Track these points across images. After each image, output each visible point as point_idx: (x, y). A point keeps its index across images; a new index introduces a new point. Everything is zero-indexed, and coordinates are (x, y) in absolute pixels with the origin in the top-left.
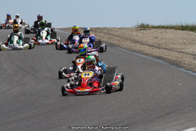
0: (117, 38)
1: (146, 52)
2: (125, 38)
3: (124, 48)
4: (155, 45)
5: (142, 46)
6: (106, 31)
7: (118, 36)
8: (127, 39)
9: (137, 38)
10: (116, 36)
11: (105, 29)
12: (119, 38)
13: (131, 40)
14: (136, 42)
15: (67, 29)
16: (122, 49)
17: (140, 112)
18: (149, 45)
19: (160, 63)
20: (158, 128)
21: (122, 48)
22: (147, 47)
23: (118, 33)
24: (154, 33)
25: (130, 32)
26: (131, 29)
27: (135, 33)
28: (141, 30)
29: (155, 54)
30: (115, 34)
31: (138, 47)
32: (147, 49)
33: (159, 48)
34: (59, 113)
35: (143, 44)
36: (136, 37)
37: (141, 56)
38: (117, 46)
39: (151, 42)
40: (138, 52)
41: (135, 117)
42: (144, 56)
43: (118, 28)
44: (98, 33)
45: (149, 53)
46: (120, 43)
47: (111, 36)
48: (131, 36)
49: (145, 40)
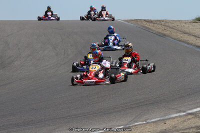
0: (170, 29)
1: (190, 42)
3: (173, 38)
5: (188, 37)
6: (163, 23)
7: (172, 28)
8: (178, 31)
9: (187, 30)
11: (163, 21)
12: (172, 30)
13: (181, 31)
14: (185, 33)
15: (132, 20)
18: (195, 36)
21: (171, 38)
22: (193, 38)
23: (174, 25)
25: (183, 24)
26: (186, 22)
28: (194, 22)
29: (196, 44)
30: (170, 26)
31: (186, 37)
32: (192, 40)
35: (190, 35)
36: (187, 28)
37: (185, 45)
38: (168, 36)
39: (198, 33)
42: (188, 45)
43: (176, 21)
44: (156, 25)
45: (193, 42)
46: (171, 34)
47: (166, 27)
48: (183, 28)
49: (193, 31)
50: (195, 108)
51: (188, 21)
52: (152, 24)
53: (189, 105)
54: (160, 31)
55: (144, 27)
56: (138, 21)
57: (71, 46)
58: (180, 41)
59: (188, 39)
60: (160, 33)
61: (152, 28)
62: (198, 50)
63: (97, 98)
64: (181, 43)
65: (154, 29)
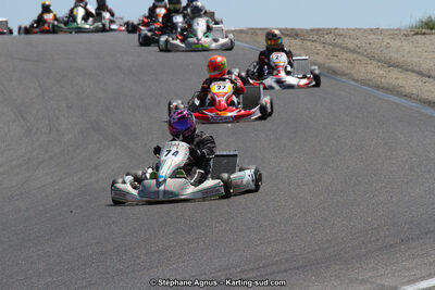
1: (407, 90)
2: (367, 56)
3: (357, 81)
5: (403, 75)
6: (329, 38)
7: (353, 51)
8: (372, 58)
9: (396, 56)
10: (349, 50)
11: (329, 32)
12: (355, 56)
14: (391, 64)
16: (353, 83)
18: (420, 73)
21: (354, 80)
23: (357, 42)
25: (386, 40)
26: (394, 34)
28: (417, 34)
29: (425, 95)
30: (349, 45)
31: (394, 78)
32: (411, 83)
35: (407, 70)
36: (398, 51)
38: (344, 75)
43: (365, 30)
44: (309, 44)
45: (415, 91)
46: (354, 68)
47: (337, 49)
48: (385, 51)
49: (415, 59)
50: (423, 278)
51: (399, 29)
52: (298, 42)
53: (408, 269)
56: (257, 34)
57: (69, 107)
58: (378, 87)
59: (400, 82)
62: (429, 111)
63: (146, 254)
64: (381, 94)
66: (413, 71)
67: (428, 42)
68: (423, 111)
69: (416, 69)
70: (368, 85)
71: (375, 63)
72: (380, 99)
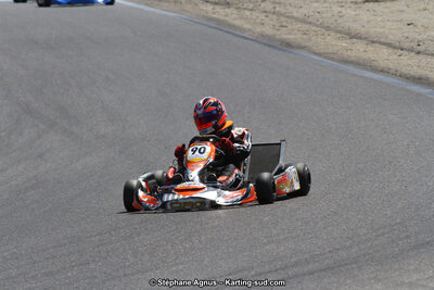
0: (300, 25)
1: (382, 64)
2: (321, 26)
3: (319, 55)
4: (406, 45)
5: (370, 48)
7: (303, 21)
8: (328, 28)
9: (356, 27)
10: (297, 19)
12: (307, 26)
13: (340, 32)
17: (364, 231)
18: (389, 45)
19: (419, 95)
20: (415, 277)
21: (316, 54)
22: (385, 51)
23: (303, 11)
24: (402, 11)
25: (336, 9)
27: (349, 12)
28: (368, 1)
29: (405, 70)
30: (295, 14)
31: (359, 50)
32: (383, 56)
33: (418, 53)
34: (139, 235)
35: (373, 42)
36: (354, 21)
37: (368, 74)
38: (303, 48)
39: (395, 35)
40: (358, 64)
41: (351, 247)
42: (376, 76)
44: (248, 13)
45: (391, 66)
46: (310, 40)
47: (283, 19)
48: (340, 21)
49: (378, 30)
52: (233, 10)
54: (268, 30)
55: (211, 19)
58: (346, 62)
60: (270, 38)
61: (238, 23)
64: (351, 68)
65: (247, 26)
66: (380, 43)
67: (386, 10)
68: (408, 88)
69: (382, 40)
70: (333, 59)
71: (333, 34)
72: (355, 75)
